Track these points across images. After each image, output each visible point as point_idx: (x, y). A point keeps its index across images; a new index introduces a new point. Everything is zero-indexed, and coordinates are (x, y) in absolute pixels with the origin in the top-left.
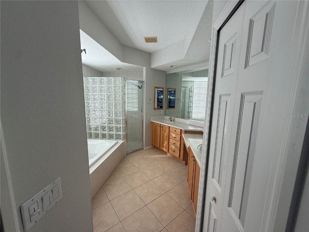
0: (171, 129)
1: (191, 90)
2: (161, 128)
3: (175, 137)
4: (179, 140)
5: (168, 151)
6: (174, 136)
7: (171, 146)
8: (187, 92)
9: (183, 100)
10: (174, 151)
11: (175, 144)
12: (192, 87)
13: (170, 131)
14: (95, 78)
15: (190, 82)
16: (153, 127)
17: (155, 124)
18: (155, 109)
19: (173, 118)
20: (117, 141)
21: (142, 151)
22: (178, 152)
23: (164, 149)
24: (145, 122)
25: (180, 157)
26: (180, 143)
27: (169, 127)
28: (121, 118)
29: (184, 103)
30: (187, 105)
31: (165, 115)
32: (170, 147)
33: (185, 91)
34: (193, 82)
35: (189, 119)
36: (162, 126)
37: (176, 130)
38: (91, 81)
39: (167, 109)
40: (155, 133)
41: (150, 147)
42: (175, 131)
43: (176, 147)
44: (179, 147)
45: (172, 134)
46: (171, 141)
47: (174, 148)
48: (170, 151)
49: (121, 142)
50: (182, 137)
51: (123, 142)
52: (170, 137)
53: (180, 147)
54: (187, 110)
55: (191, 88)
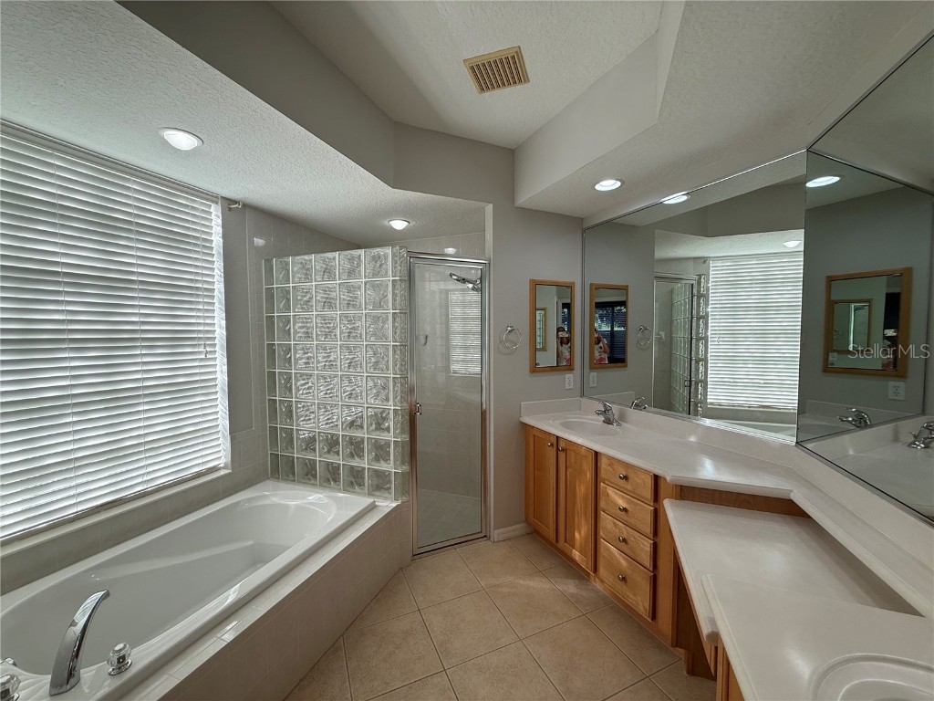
0: (603, 463)
1: (699, 291)
2: (562, 455)
3: (625, 510)
4: (648, 529)
5: (595, 570)
6: (622, 504)
7: (608, 549)
8: (681, 298)
9: (663, 334)
10: (624, 579)
11: (625, 540)
12: (700, 276)
13: (603, 474)
14: (306, 257)
15: (691, 263)
16: (527, 444)
17: (537, 434)
18: (535, 369)
19: (615, 409)
20: (372, 500)
21: (483, 544)
22: (646, 587)
23: (576, 555)
24: (492, 425)
25: (654, 616)
26: (655, 547)
27: (596, 453)
28: (391, 406)
29: (668, 345)
30: (681, 352)
31: (582, 395)
32: (602, 551)
33: (672, 299)
34: (704, 260)
35: (696, 414)
36: (562, 445)
37: (631, 476)
38: (295, 269)
39: (592, 368)
40: (536, 472)
41: (518, 528)
42: (626, 478)
43: (633, 559)
44: (647, 561)
45: (611, 491)
46: (606, 521)
47: (624, 563)
48: (602, 571)
49: (387, 504)
50: (661, 514)
51: (394, 505)
52: (602, 504)
53: (655, 566)
54: (680, 371)
55: (699, 283)
